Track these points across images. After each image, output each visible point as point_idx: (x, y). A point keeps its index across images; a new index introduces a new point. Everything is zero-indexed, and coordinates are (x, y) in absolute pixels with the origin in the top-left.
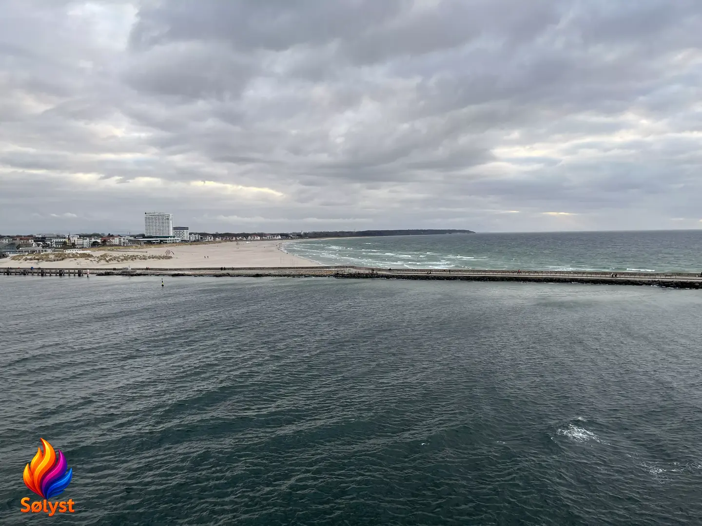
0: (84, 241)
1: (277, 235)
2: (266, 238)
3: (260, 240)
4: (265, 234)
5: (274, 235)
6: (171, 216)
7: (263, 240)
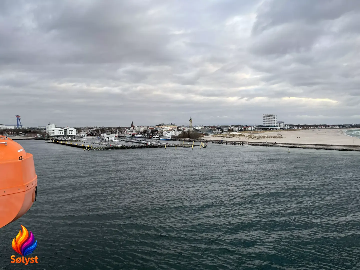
0: (236, 128)
1: (337, 125)
2: (329, 127)
3: (325, 129)
4: (328, 125)
5: (334, 126)
6: (276, 116)
7: (327, 128)
